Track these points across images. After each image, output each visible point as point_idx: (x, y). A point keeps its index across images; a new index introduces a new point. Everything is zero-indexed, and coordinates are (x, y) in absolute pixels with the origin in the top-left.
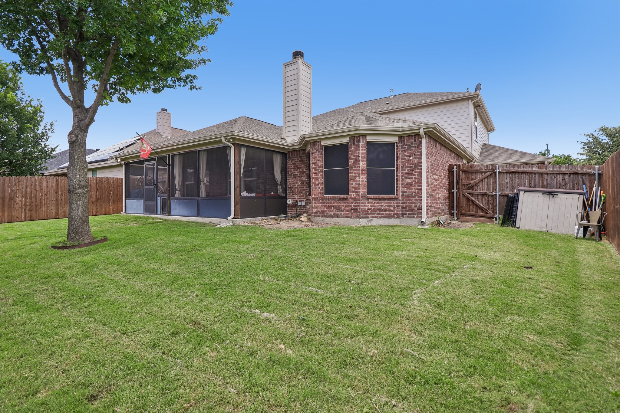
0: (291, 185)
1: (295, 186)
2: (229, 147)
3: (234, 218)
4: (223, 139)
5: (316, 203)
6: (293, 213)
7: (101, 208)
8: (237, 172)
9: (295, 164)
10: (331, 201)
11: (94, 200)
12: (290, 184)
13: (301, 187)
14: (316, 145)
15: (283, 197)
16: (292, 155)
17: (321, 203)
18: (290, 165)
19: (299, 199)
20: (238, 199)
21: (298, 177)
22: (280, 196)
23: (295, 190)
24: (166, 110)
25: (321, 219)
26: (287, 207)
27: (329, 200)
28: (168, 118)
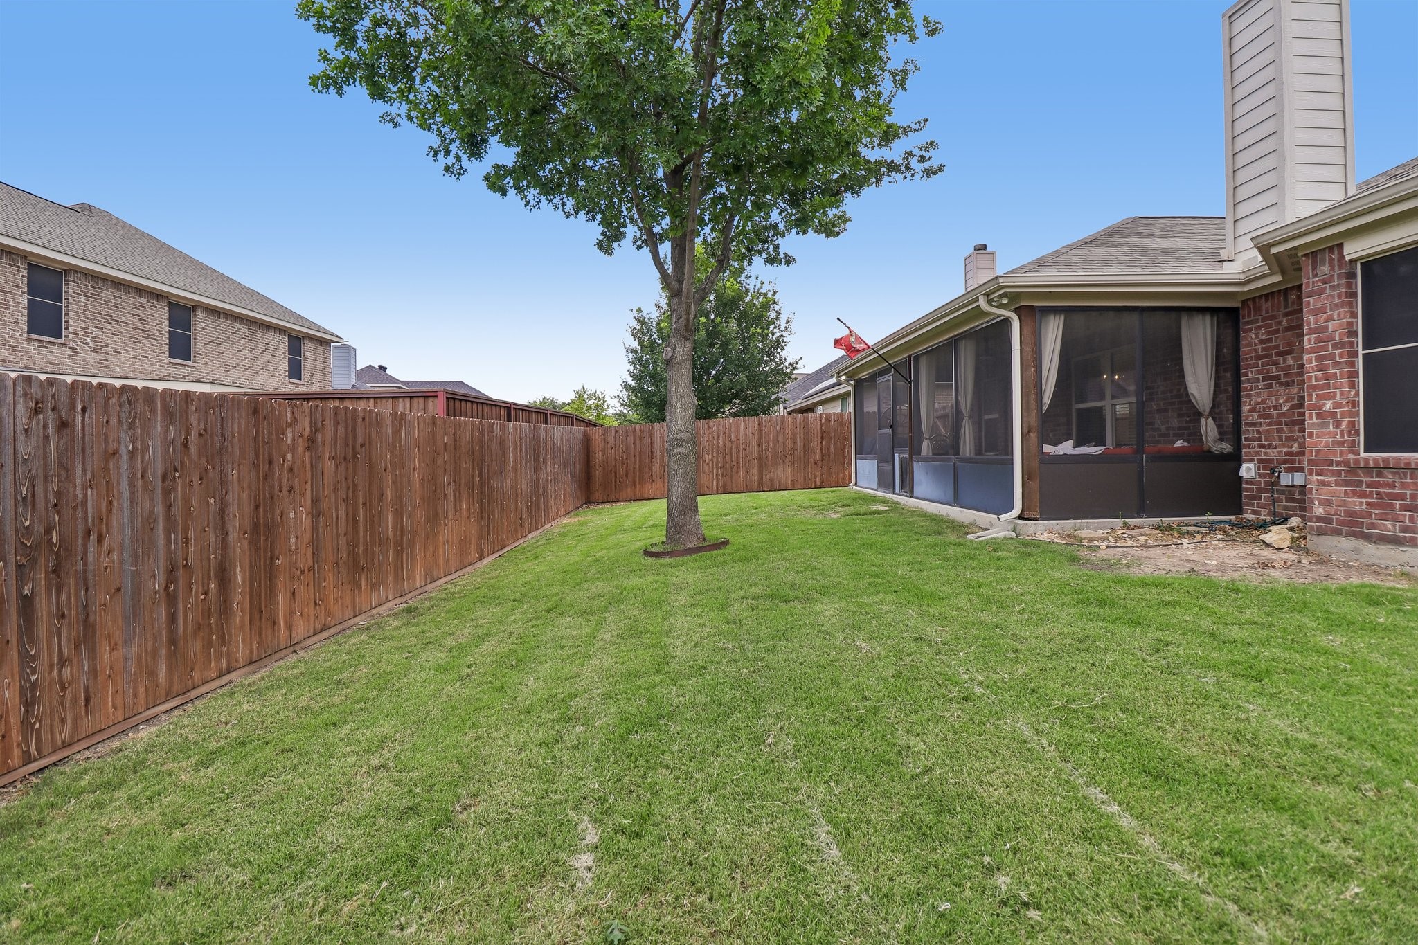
0: (1256, 415)
1: (1269, 416)
2: (1007, 321)
3: (1020, 517)
4: (982, 302)
5: (1322, 483)
6: (1264, 511)
7: (830, 474)
8: (1033, 386)
9: (1269, 340)
10: (1390, 478)
11: (818, 457)
12: (1252, 410)
13: (1293, 422)
14: (1323, 263)
15: (1223, 457)
16: (1258, 310)
17: (1347, 483)
18: (1249, 345)
19: (1285, 462)
20: (1035, 464)
21: (1281, 384)
22: (1209, 451)
23: (1268, 431)
24: (984, 247)
25: (1345, 543)
26: (1240, 490)
27: (1379, 475)
28: (989, 264)
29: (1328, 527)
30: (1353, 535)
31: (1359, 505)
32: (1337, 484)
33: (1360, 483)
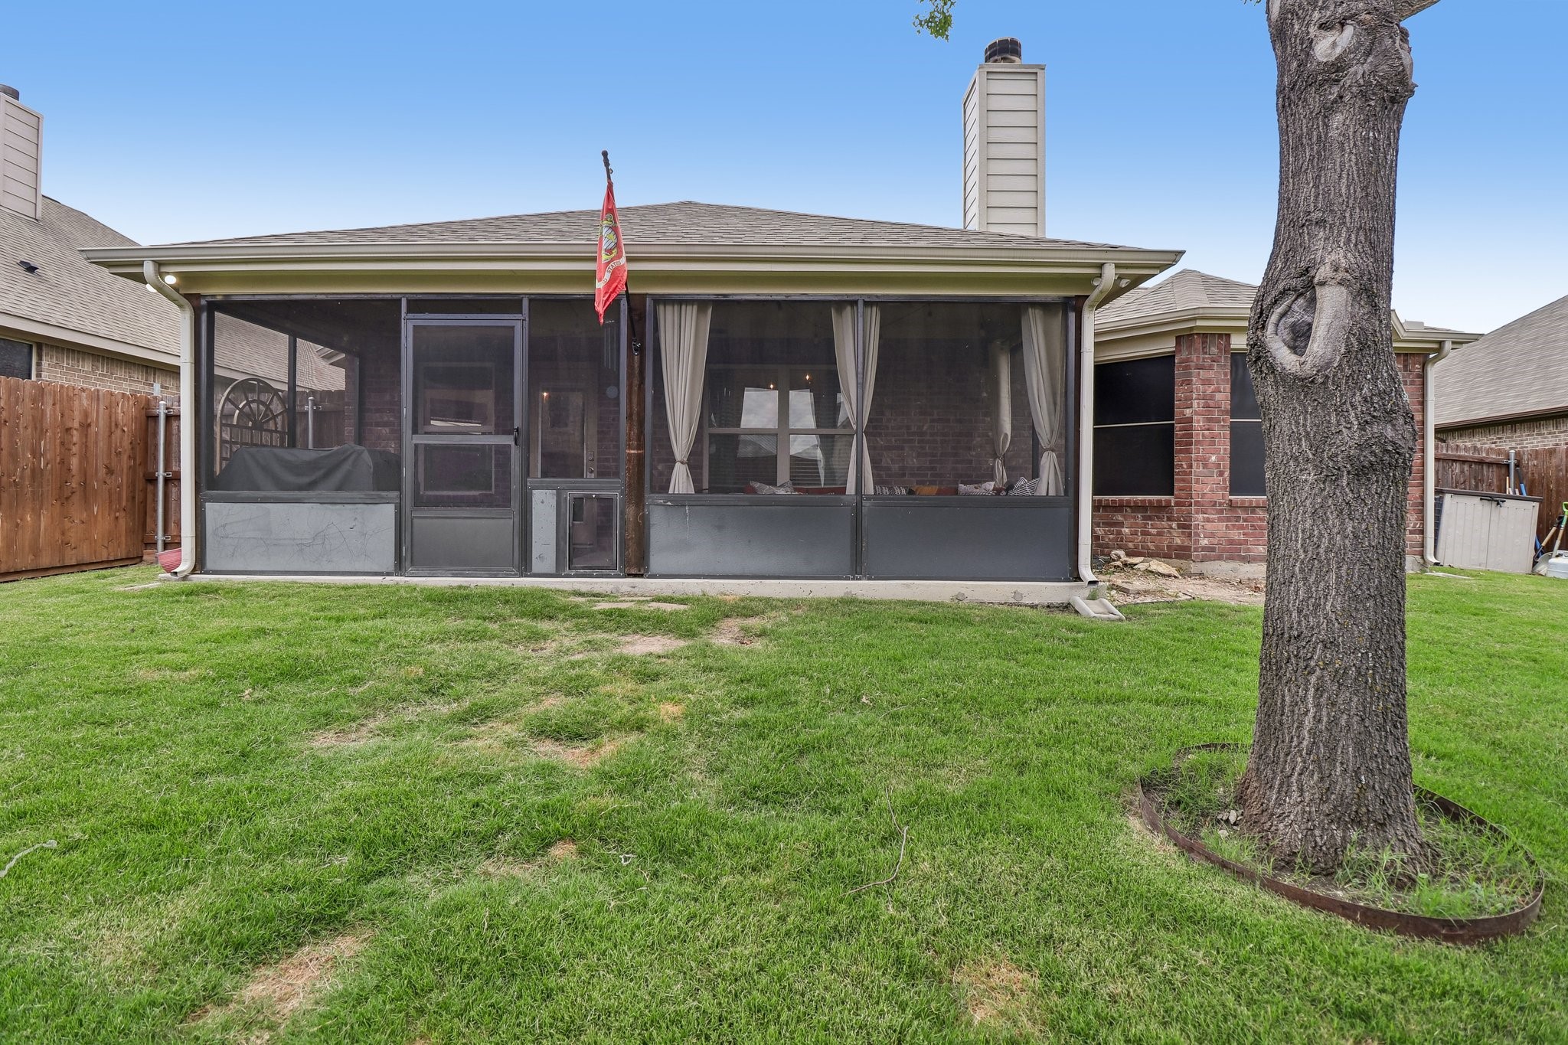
25: (1226, 565)
29: (1212, 554)
30: (1231, 558)
31: (1236, 535)
32: (1220, 520)
33: (1238, 519)
